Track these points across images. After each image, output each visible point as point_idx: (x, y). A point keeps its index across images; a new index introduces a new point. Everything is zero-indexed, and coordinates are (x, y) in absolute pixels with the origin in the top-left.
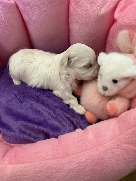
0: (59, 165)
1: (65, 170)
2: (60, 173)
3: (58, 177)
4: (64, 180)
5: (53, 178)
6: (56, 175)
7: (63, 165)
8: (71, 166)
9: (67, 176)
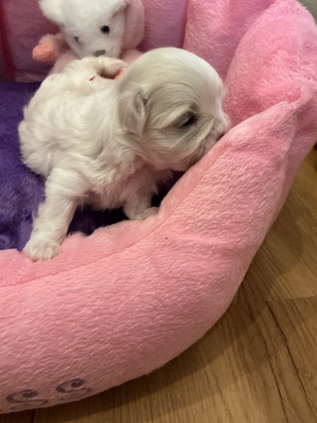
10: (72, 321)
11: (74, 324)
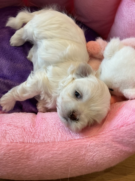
0: (29, 150)
1: (36, 158)
2: (30, 160)
3: (26, 164)
4: (33, 168)
5: (20, 164)
6: (24, 161)
7: (35, 152)
8: (44, 155)
9: (37, 165)
10: (55, 165)
11: (56, 166)
